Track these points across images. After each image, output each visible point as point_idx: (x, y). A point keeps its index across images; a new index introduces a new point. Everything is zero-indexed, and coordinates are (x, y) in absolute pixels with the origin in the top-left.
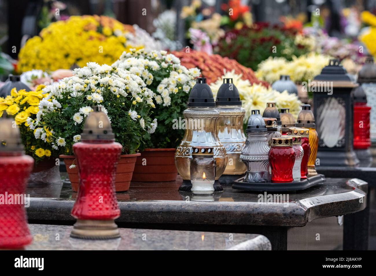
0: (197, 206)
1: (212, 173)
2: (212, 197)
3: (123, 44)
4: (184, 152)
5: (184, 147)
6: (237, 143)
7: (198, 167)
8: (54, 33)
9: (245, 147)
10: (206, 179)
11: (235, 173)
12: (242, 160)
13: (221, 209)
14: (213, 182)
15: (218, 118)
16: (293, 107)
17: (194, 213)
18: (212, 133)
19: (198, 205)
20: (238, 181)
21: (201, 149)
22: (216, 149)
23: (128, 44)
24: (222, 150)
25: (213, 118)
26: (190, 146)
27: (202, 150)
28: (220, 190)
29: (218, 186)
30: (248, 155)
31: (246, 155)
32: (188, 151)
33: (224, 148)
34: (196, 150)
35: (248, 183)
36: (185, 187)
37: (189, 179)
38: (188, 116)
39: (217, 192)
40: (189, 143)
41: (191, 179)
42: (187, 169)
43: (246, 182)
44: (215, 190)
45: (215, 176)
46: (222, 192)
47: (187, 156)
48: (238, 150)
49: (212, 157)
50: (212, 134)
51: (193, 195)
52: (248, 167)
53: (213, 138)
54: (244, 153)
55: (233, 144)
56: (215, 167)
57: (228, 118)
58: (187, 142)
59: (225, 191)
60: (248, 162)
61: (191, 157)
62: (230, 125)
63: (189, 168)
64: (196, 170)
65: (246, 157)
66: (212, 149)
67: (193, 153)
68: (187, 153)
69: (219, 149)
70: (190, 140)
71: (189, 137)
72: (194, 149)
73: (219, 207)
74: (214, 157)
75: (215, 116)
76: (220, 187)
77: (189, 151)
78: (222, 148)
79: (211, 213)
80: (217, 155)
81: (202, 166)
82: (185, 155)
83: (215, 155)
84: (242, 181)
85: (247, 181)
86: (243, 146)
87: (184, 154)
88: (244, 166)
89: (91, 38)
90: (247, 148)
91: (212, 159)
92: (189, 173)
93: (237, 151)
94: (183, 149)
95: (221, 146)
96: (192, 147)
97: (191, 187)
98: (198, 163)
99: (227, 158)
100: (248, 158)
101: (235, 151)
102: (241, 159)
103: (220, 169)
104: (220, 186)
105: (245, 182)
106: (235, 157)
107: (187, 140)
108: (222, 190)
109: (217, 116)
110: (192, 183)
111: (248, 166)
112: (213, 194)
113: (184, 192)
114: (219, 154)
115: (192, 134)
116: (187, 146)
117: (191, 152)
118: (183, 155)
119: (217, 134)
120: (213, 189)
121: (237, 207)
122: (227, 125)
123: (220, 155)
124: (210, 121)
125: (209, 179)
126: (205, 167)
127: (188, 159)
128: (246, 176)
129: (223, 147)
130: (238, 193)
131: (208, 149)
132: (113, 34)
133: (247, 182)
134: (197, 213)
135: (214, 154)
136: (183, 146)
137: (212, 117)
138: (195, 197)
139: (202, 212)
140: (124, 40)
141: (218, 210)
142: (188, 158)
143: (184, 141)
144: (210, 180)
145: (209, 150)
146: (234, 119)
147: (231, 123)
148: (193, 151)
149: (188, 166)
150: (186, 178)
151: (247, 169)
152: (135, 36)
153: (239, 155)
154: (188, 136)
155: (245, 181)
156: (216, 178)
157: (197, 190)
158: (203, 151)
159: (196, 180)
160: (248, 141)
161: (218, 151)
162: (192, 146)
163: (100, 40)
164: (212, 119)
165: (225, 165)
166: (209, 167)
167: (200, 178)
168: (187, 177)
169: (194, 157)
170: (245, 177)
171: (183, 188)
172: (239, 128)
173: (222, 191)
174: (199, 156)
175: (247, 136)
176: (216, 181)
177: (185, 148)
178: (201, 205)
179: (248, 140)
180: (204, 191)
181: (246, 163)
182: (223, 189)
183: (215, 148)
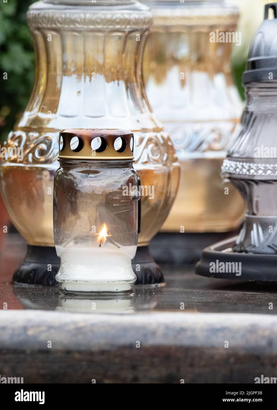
0: (79, 330)
1: (127, 219)
2: (128, 302)
4: (32, 151)
5: (31, 134)
6: (210, 121)
7: (78, 201)
9: (242, 133)
10: (109, 240)
11: (202, 227)
12: (229, 178)
13: (158, 340)
14: (131, 250)
15: (147, 33)
17: (68, 352)
18: (128, 82)
19: (82, 324)
20: (216, 249)
21: (90, 139)
22: (141, 140)
24: (163, 145)
25: (130, 32)
26: (52, 130)
27: (93, 142)
28: (153, 281)
29: (146, 266)
30: (250, 160)
31: (243, 162)
32: (44, 146)
33: (169, 139)
34: (74, 143)
35: (250, 254)
36: (34, 270)
37: (50, 241)
38: (45, 25)
39: (145, 287)
40: (49, 120)
41: (57, 243)
42: (42, 209)
43: (244, 254)
44: (138, 282)
45: (139, 231)
46: (162, 288)
47: (42, 163)
48: (217, 146)
49: (127, 164)
50: (127, 88)
51: (62, 295)
52: (251, 201)
53: (131, 102)
54: (236, 155)
55: (197, 127)
56: (139, 202)
57: (179, 34)
58: (42, 115)
59: (170, 284)
60: (249, 184)
61: (55, 166)
62: (189, 60)
63: (48, 205)
64: (74, 210)
65: (243, 166)
66: (126, 139)
67: (62, 152)
68: (42, 153)
69: (150, 140)
70: (53, 107)
71: (48, 98)
72: (67, 137)
73: (154, 333)
74: (134, 165)
75: (135, 27)
76: (154, 272)
77: (49, 147)
78: (162, 137)
79: (127, 352)
80: (146, 160)
81: (93, 195)
82: (35, 161)
83: (138, 160)
84: (228, 251)
85: (248, 249)
86: (232, 131)
87: (30, 155)
88: (238, 201)
90: (246, 137)
91: (127, 174)
92: (48, 224)
93: (211, 149)
94: (28, 140)
95: (157, 130)
96: (58, 134)
97: (56, 270)
98: (80, 186)
99: (177, 171)
100: (249, 170)
101: (204, 151)
102: (228, 175)
103: (155, 209)
104: (153, 266)
105: (241, 251)
106: (203, 172)
107: (42, 110)
108: (160, 280)
109: (145, 27)
110: (58, 255)
111: (249, 199)
112: (130, 291)
113: (33, 286)
114: (151, 156)
115: (59, 86)
116: (40, 130)
117: (56, 151)
118: (27, 161)
119: (143, 86)
120: (131, 277)
121: (214, 331)
122: (176, 61)
123: (154, 160)
124: (121, 43)
125: (117, 241)
126: (104, 201)
127: (46, 173)
128: (243, 232)
129: (165, 135)
130: (216, 291)
131: (113, 138)
133: (247, 252)
134: (80, 352)
135: (136, 157)
136: (27, 129)
137: (127, 30)
138: (70, 302)
139: (95, 349)
141: (151, 342)
142: (43, 169)
143: (31, 110)
144: (121, 243)
145: (118, 144)
146: (203, 39)
147: (191, 51)
148: (62, 146)
149: (46, 198)
150: (39, 241)
151: (247, 211)
153: (217, 163)
154: (44, 95)
155: (241, 248)
156: (140, 240)
157: (76, 278)
158: (96, 144)
159: (71, 243)
160: (252, 114)
161: (146, 146)
162: (58, 130)
164: (128, 36)
165: (172, 195)
166: (116, 201)
167: (88, 236)
168: (43, 235)
169: (66, 164)
170: (238, 239)
171: (29, 272)
172: (218, 70)
173: (160, 285)
174: (84, 162)
175: (249, 96)
176: (141, 251)
177: (36, 135)
178: (93, 325)
179: (252, 108)
180: (101, 283)
181: (242, 190)
182: (166, 277)
183: (137, 137)
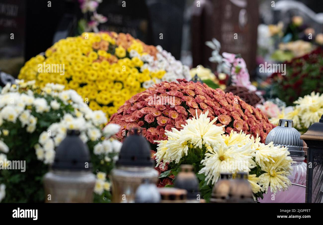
3: (139, 69)
8: (59, 51)
16: (281, 164)
23: (144, 68)
89: (99, 59)
132: (128, 55)
140: (139, 63)
152: (155, 58)
163: (111, 62)
